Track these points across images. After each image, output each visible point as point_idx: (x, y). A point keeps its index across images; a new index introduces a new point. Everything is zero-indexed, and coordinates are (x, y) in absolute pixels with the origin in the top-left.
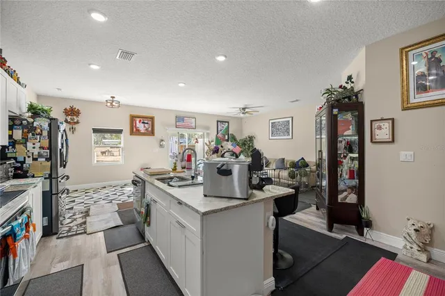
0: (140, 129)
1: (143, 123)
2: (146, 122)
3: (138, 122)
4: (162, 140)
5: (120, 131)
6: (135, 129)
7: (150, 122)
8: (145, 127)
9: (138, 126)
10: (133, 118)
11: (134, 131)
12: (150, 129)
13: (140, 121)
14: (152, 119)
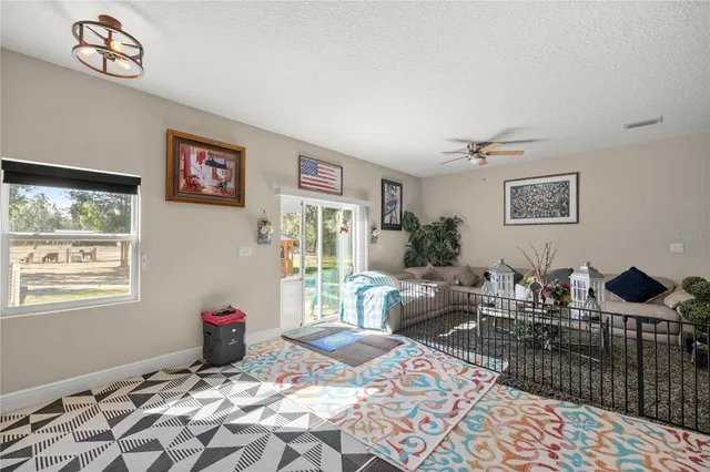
0: (201, 181)
1: (211, 163)
2: (220, 161)
3: (193, 158)
4: (265, 223)
5: (128, 186)
6: (182, 183)
7: (231, 165)
8: (215, 176)
9: (193, 172)
10: (178, 143)
11: (180, 189)
12: (231, 185)
13: (200, 158)
14: (238, 154)
